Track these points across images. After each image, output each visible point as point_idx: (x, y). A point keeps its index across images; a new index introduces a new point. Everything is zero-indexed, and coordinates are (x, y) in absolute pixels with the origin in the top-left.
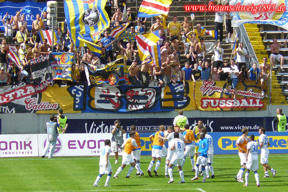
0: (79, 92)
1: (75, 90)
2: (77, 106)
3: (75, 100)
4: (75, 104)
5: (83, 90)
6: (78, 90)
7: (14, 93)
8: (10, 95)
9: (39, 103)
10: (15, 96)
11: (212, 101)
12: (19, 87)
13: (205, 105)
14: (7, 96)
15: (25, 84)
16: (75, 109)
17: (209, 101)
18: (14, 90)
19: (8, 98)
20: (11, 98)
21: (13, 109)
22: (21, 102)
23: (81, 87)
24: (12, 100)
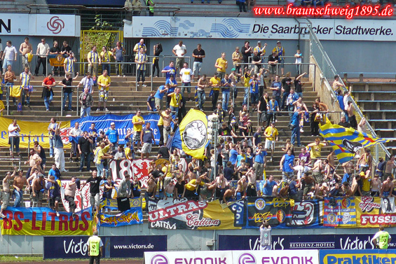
0: (240, 208)
1: (235, 206)
2: (237, 222)
3: (236, 216)
4: (236, 220)
5: (243, 206)
6: (238, 206)
7: (175, 208)
8: (172, 210)
9: (200, 219)
10: (176, 211)
11: (371, 217)
12: (180, 202)
13: (364, 222)
14: (168, 210)
15: (187, 200)
16: (235, 225)
17: (368, 217)
18: (175, 205)
19: (169, 213)
20: (173, 213)
21: (174, 225)
22: (183, 217)
23: (241, 203)
24: (174, 216)
